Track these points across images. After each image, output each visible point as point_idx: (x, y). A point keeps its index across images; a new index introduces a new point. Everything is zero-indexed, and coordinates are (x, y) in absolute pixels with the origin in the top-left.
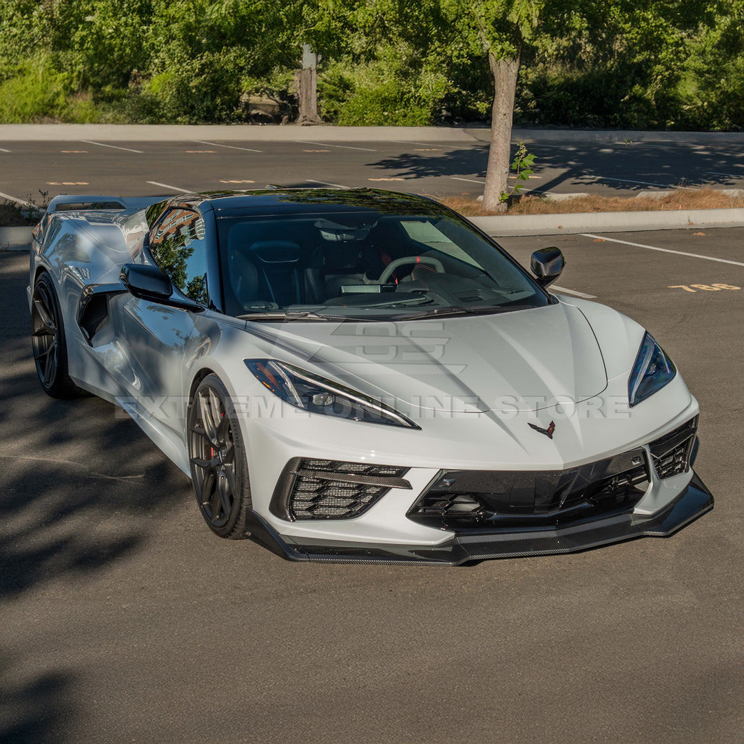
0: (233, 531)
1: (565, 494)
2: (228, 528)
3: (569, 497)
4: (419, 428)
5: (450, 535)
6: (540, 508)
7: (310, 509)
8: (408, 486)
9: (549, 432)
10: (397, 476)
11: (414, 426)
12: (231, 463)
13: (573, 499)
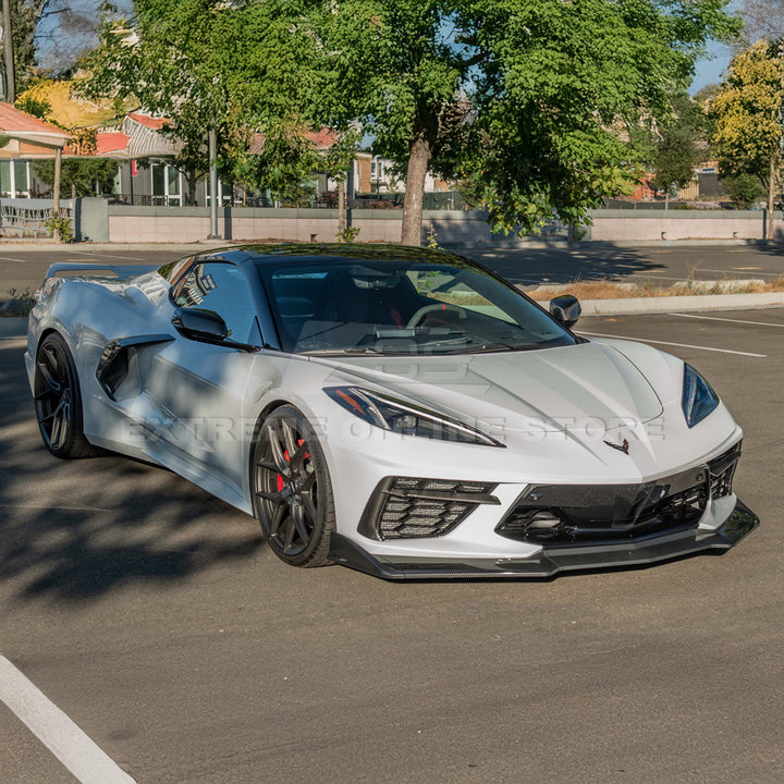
0: (311, 557)
1: (640, 510)
2: (306, 555)
3: (644, 511)
4: (504, 446)
5: (537, 548)
6: (618, 523)
7: (397, 529)
8: (496, 501)
9: (625, 448)
10: (484, 492)
11: (498, 445)
12: (308, 490)
13: (646, 514)
